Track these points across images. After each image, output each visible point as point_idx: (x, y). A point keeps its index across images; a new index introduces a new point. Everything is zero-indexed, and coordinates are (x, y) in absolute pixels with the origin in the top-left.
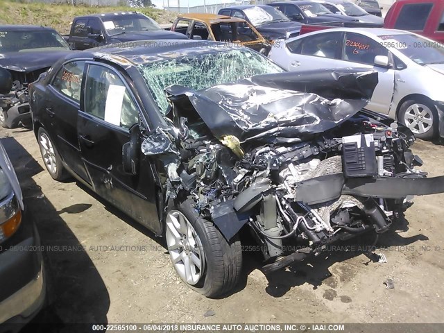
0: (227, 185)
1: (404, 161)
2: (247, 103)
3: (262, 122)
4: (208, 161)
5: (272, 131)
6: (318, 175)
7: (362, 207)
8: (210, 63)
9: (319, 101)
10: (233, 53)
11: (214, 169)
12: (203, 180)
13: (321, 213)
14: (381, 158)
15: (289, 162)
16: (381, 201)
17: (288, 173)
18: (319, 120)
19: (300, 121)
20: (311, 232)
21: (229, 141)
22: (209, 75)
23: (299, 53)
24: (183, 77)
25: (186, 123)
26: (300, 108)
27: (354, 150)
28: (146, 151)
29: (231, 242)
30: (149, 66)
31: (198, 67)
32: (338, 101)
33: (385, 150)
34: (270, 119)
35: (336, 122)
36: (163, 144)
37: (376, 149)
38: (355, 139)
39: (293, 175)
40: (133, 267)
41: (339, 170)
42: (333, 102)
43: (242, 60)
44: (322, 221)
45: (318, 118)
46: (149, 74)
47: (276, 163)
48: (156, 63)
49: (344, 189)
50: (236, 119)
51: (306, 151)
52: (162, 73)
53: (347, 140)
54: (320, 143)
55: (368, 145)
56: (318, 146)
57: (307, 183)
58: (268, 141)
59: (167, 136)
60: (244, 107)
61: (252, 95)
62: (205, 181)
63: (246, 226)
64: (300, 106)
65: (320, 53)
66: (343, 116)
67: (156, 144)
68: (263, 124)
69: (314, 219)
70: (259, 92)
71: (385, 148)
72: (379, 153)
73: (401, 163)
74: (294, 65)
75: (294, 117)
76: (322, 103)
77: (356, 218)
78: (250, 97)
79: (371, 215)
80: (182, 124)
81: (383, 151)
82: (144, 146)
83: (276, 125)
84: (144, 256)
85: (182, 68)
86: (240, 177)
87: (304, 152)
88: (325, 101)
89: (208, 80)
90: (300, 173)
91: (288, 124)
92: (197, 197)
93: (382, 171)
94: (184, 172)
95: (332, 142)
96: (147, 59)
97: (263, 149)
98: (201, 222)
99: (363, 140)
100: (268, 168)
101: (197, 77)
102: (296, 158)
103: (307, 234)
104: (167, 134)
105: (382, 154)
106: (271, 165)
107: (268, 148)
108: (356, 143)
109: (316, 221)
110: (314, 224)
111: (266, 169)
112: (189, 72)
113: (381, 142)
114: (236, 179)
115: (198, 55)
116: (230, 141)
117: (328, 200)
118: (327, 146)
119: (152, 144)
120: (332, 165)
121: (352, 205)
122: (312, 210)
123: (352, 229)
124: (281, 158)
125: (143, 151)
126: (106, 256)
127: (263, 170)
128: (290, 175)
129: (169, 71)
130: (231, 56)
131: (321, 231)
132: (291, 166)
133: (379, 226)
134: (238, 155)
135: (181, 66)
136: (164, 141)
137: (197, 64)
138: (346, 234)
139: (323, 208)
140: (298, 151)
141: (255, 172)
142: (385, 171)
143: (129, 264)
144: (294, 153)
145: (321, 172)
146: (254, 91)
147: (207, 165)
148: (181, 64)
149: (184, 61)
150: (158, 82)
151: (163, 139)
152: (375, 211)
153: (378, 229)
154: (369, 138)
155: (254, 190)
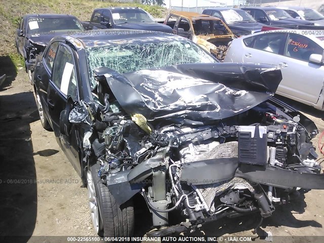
0: (130, 156)
1: (298, 153)
2: (163, 87)
3: (171, 105)
4: (114, 134)
5: (179, 113)
6: (212, 158)
7: (252, 190)
8: (150, 50)
9: (225, 91)
10: (174, 43)
11: (119, 141)
12: (110, 149)
13: (205, 194)
14: (274, 149)
15: (190, 142)
16: (271, 188)
17: (187, 151)
18: (219, 109)
19: (203, 108)
20: (191, 210)
21: (136, 118)
22: (148, 59)
23: (252, 47)
24: (124, 60)
25: (108, 99)
26: (205, 96)
27: (248, 139)
28: (72, 119)
29: (123, 207)
30: (96, 49)
31: (139, 53)
32: (243, 92)
33: (279, 142)
34: (180, 103)
35: (236, 112)
36: (84, 115)
37: (270, 140)
38: (250, 129)
39: (191, 154)
40: (63, 208)
41: (235, 155)
42: (238, 93)
43: (181, 50)
44: (204, 201)
45: (218, 106)
46: (93, 56)
47: (177, 142)
48: (103, 47)
49: (237, 172)
50: (146, 100)
51: (206, 134)
52: (106, 56)
53: (243, 129)
54: (220, 129)
55: (261, 136)
56: (218, 131)
57: (194, 165)
58: (175, 121)
59: (87, 108)
60: (160, 90)
61: (170, 80)
62: (112, 150)
63: (138, 195)
64: (205, 94)
65: (269, 49)
66: (244, 107)
67: (79, 114)
68: (172, 106)
69: (197, 198)
70: (176, 78)
71: (279, 140)
72: (272, 144)
73: (295, 155)
74: (246, 56)
75: (200, 104)
76: (227, 93)
77: (248, 199)
78: (169, 82)
79: (258, 200)
80: (105, 100)
81: (276, 143)
82: (71, 115)
83: (184, 108)
84: (74, 200)
85: (124, 53)
86: (143, 150)
87: (204, 135)
88: (230, 91)
89: (147, 64)
90: (198, 153)
91: (194, 108)
92: (103, 164)
93: (274, 161)
94: (97, 141)
95: (232, 128)
96: (98, 44)
97: (169, 129)
98: (99, 186)
99: (257, 131)
100: (170, 145)
101: (136, 61)
102: (196, 139)
103: (187, 211)
104: (87, 106)
105: (275, 146)
106: (173, 143)
107: (173, 128)
108: (251, 132)
109: (198, 201)
110: (196, 203)
111: (167, 145)
112: (130, 57)
113: (276, 134)
114: (139, 152)
115: (141, 44)
116: (138, 119)
117: (216, 182)
118: (225, 132)
119: (77, 114)
120: (229, 150)
121: (244, 188)
122: (197, 190)
123: (240, 209)
124: (182, 138)
125: (70, 119)
126: (49, 195)
127: (164, 147)
128: (188, 154)
129: (112, 55)
130: (172, 46)
131: (199, 211)
132: (191, 145)
133: (265, 211)
134: (146, 130)
135: (124, 51)
136: (84, 113)
137: (138, 51)
138: (234, 213)
139: (209, 189)
140: (199, 133)
141: (157, 147)
142: (277, 161)
143: (61, 205)
144: (195, 135)
145: (216, 154)
146: (172, 77)
147: (113, 137)
148: (124, 50)
149: (127, 48)
150: (100, 63)
151: (84, 111)
152: (261, 197)
153: (262, 213)
154: (263, 130)
155: (148, 165)
